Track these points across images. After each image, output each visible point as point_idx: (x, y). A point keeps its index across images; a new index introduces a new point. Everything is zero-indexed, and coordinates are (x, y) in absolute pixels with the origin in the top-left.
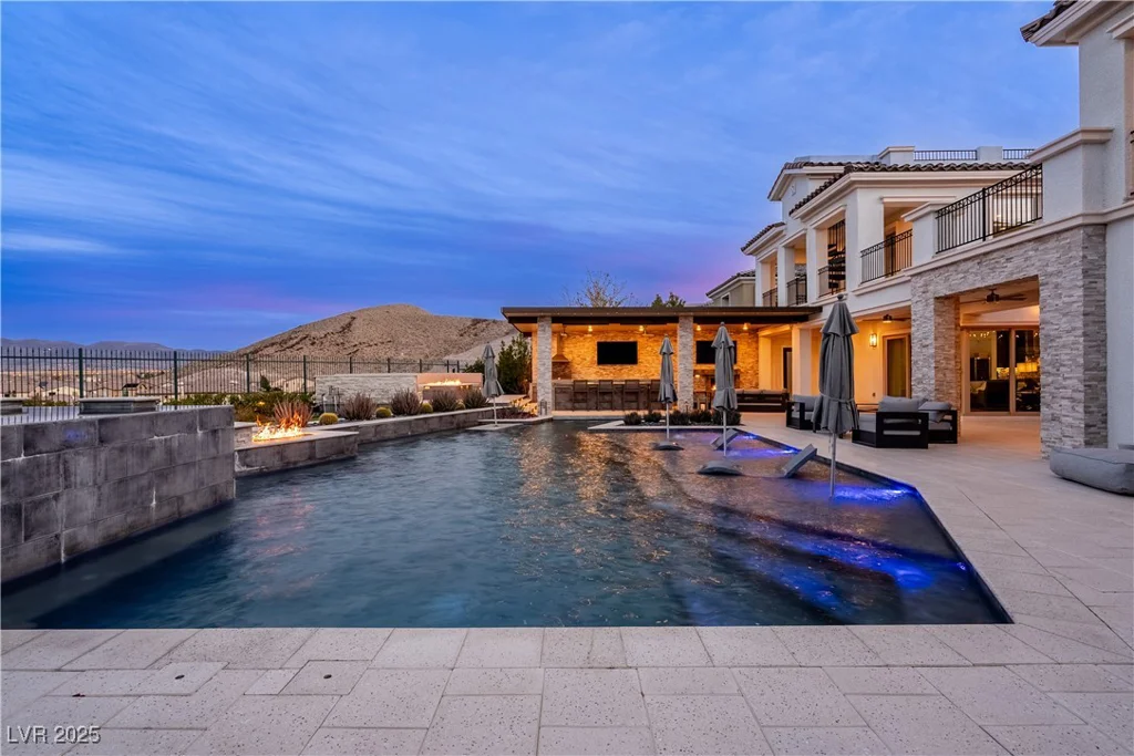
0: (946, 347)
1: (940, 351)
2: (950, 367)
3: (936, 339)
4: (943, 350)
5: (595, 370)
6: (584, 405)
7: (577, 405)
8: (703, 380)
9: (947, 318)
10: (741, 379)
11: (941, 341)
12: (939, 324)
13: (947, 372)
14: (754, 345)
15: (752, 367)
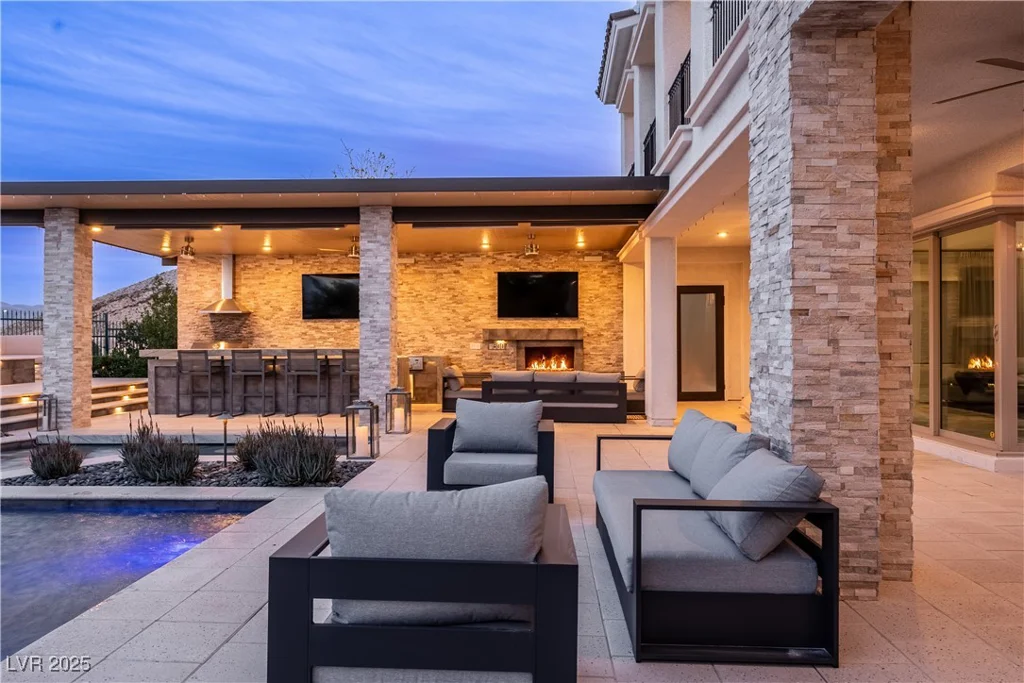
0: (842, 232)
1: (816, 247)
2: (858, 309)
3: (797, 200)
4: (830, 242)
5: (300, 330)
6: (217, 403)
7: (201, 403)
8: (512, 350)
9: (842, 113)
10: (588, 348)
11: (819, 207)
12: (810, 138)
13: (844, 330)
14: (615, 281)
15: (610, 325)
